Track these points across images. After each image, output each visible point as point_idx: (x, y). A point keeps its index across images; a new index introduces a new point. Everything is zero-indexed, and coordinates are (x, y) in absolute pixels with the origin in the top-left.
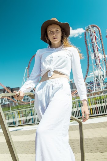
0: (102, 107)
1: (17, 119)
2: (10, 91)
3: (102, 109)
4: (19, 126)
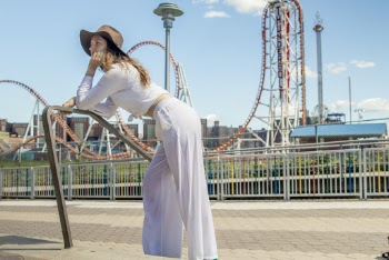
1: (34, 187)
2: (65, 122)
4: (74, 199)
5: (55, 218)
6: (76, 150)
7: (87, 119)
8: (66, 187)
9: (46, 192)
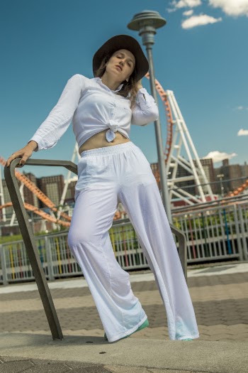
0: (206, 246)
1: (6, 269)
2: (34, 185)
3: (205, 249)
4: (57, 278)
5: (37, 305)
6: (52, 218)
7: (61, 177)
8: (45, 265)
9: (21, 274)
